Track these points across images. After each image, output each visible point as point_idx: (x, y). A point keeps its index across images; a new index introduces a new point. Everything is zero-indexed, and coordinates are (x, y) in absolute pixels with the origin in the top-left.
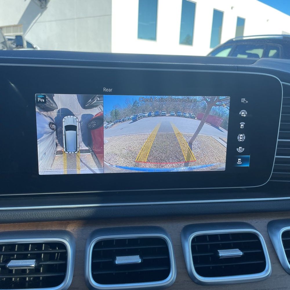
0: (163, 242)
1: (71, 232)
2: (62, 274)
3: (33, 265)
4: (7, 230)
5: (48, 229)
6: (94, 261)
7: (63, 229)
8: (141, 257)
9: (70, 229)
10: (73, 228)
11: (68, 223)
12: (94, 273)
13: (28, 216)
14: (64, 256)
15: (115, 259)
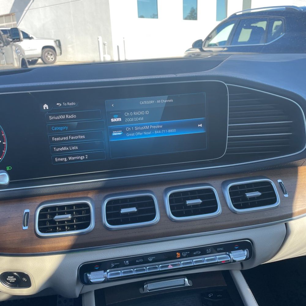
0: (151, 198)
1: (91, 197)
2: (89, 221)
3: (70, 217)
4: (49, 199)
5: (76, 197)
6: (107, 213)
7: (86, 196)
8: (137, 208)
9: (90, 195)
10: (92, 195)
11: (89, 192)
12: (108, 220)
13: (62, 189)
14: (88, 211)
15: (121, 210)
